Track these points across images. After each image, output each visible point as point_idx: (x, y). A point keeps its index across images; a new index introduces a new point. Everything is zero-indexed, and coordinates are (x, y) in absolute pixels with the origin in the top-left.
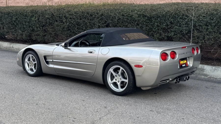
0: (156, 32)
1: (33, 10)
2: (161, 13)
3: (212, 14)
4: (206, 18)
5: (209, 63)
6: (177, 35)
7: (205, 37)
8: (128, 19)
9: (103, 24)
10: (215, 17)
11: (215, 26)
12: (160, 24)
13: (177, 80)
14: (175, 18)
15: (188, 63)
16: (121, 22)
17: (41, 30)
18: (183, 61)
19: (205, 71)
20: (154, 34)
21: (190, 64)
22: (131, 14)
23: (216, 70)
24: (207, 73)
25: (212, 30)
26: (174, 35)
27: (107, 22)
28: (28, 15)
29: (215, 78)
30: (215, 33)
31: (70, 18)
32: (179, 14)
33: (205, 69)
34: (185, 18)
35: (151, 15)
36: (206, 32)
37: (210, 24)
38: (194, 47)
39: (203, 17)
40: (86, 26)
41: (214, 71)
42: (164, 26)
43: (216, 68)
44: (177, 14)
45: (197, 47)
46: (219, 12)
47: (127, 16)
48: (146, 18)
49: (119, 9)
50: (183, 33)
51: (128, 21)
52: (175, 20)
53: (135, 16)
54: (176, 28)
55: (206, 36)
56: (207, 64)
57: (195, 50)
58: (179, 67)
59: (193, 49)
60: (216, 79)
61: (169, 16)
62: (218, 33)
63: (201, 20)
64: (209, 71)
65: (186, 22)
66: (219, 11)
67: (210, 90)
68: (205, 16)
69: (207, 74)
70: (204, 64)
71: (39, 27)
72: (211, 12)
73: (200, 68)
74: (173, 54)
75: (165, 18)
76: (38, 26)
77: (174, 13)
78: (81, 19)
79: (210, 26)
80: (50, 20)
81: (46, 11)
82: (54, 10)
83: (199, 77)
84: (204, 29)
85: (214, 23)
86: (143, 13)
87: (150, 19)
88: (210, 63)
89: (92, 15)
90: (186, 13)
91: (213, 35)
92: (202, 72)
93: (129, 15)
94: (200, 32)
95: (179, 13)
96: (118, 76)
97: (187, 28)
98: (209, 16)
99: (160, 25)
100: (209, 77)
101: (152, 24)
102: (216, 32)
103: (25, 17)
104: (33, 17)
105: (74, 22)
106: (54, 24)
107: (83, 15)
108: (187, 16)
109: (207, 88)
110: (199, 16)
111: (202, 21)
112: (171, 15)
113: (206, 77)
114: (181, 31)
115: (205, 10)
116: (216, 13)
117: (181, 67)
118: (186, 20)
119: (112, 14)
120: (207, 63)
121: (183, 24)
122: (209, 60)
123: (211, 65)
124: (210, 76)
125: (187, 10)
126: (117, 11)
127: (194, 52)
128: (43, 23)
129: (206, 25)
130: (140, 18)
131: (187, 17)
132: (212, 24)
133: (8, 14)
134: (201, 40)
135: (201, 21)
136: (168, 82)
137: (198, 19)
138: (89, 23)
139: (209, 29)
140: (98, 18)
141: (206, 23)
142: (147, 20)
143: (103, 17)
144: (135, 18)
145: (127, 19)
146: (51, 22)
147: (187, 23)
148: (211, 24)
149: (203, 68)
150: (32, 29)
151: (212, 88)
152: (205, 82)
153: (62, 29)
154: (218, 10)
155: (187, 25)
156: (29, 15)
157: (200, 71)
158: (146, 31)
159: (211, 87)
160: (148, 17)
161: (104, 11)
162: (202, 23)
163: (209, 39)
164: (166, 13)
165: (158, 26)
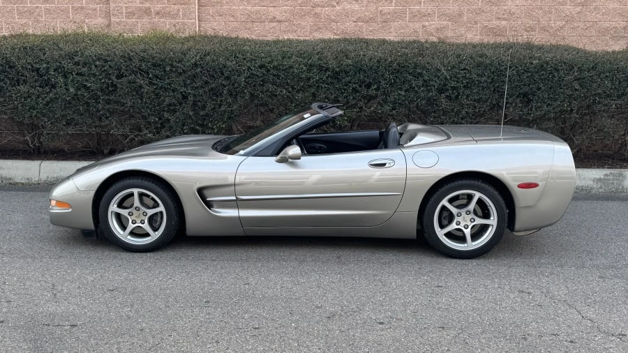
4: (469, 73)
96: (464, 214)
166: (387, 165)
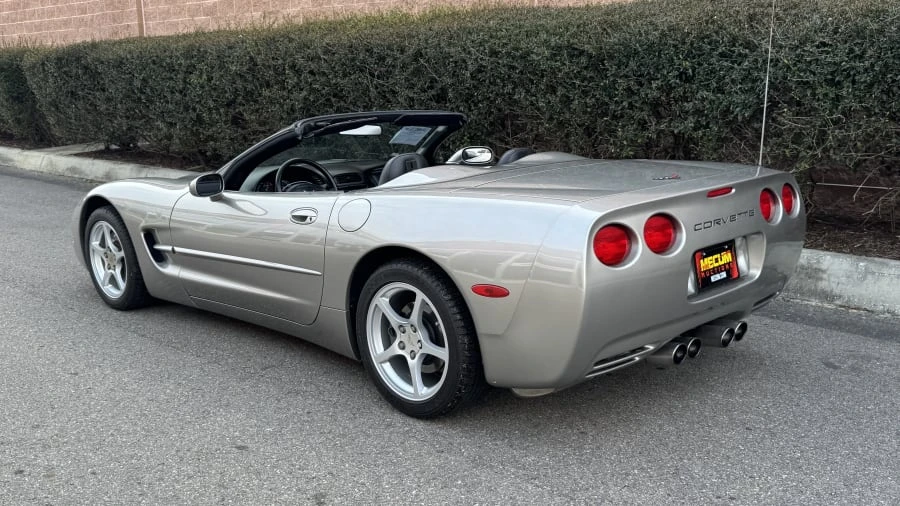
0: (622, 116)
1: (191, 47)
2: (641, 35)
3: (859, 32)
4: (833, 52)
5: (843, 242)
6: (707, 126)
7: (825, 133)
8: (514, 68)
9: (425, 91)
10: (872, 45)
11: (871, 85)
12: (641, 85)
13: (683, 349)
14: (699, 56)
15: (742, 261)
16: (487, 81)
17: (224, 119)
18: (715, 256)
19: (825, 276)
20: (616, 126)
21: (749, 268)
22: (523, 45)
23: (870, 277)
24: (834, 285)
25: (856, 105)
26: (695, 129)
27: (436, 81)
28: (177, 67)
29: (865, 309)
30: (869, 116)
31: (312, 73)
32: (715, 37)
33: (824, 271)
34: (740, 55)
35: (601, 48)
36: (831, 113)
37: (849, 75)
38: (772, 187)
39: (818, 47)
40: (367, 99)
41: (865, 278)
42: (652, 92)
43: (872, 267)
44: (707, 37)
45: (787, 185)
46: (892, 23)
47: (508, 54)
48: (584, 60)
49: (481, 30)
50: (731, 117)
51: (515, 75)
52: (700, 64)
53: (540, 54)
54: (703, 99)
55: (829, 132)
56: (836, 246)
57: (775, 201)
58: (691, 288)
59: (768, 197)
60: (872, 312)
61: (675, 46)
62: (884, 115)
63: (808, 59)
64: (843, 279)
65: (744, 70)
66: (889, 19)
67: (844, 377)
68: (827, 40)
69: (832, 291)
70: (822, 245)
71: (217, 109)
72: (856, 25)
73: (802, 267)
74: (662, 230)
75: (660, 56)
76: (211, 104)
77: (694, 33)
78: (345, 76)
79: (848, 87)
80: (246, 81)
81: (230, 48)
82: (256, 44)
83: (798, 303)
84: (821, 97)
85: (866, 70)
86: (571, 41)
87: (597, 63)
88: (847, 243)
89: (383, 59)
90: (746, 32)
91: (859, 127)
92: (809, 284)
93: (517, 49)
94: (806, 114)
95: (717, 33)
96: (409, 329)
97: (752, 99)
98: (846, 42)
99: (637, 87)
100: (841, 306)
101: (605, 84)
102: (877, 111)
103: (168, 75)
104: (191, 73)
105: (323, 85)
106: (260, 95)
107: (353, 60)
108: (748, 45)
109: (829, 365)
110: (802, 43)
111: (813, 67)
112: (684, 43)
113: (826, 305)
114: (727, 112)
115: (827, 17)
116: (875, 26)
117: (704, 284)
118: (747, 63)
119: (453, 50)
120: (836, 240)
121: (733, 81)
122: (841, 229)
123: (853, 252)
124: (847, 302)
125: (751, 18)
126: (474, 37)
127: (772, 208)
128: (226, 92)
129: (832, 83)
130: (559, 63)
131: (750, 50)
132: (857, 78)
133: (120, 63)
134: (810, 148)
135: (810, 62)
136: (637, 359)
137: (797, 56)
138: (377, 88)
139: (843, 97)
140: (404, 67)
141: (832, 73)
142: (586, 68)
143: (422, 61)
144: (539, 61)
145: (509, 70)
146: (250, 87)
147: (749, 73)
148: (855, 75)
149: (815, 266)
150: (193, 115)
151: (853, 368)
152: (821, 332)
153: (288, 113)
154: (884, 11)
155: (750, 85)
156: (180, 65)
157: (803, 276)
158: (585, 113)
159: (850, 363)
160: (590, 56)
161: (427, 40)
162: (814, 74)
163: (841, 144)
164: (663, 35)
165: (629, 91)
166: (308, 220)
